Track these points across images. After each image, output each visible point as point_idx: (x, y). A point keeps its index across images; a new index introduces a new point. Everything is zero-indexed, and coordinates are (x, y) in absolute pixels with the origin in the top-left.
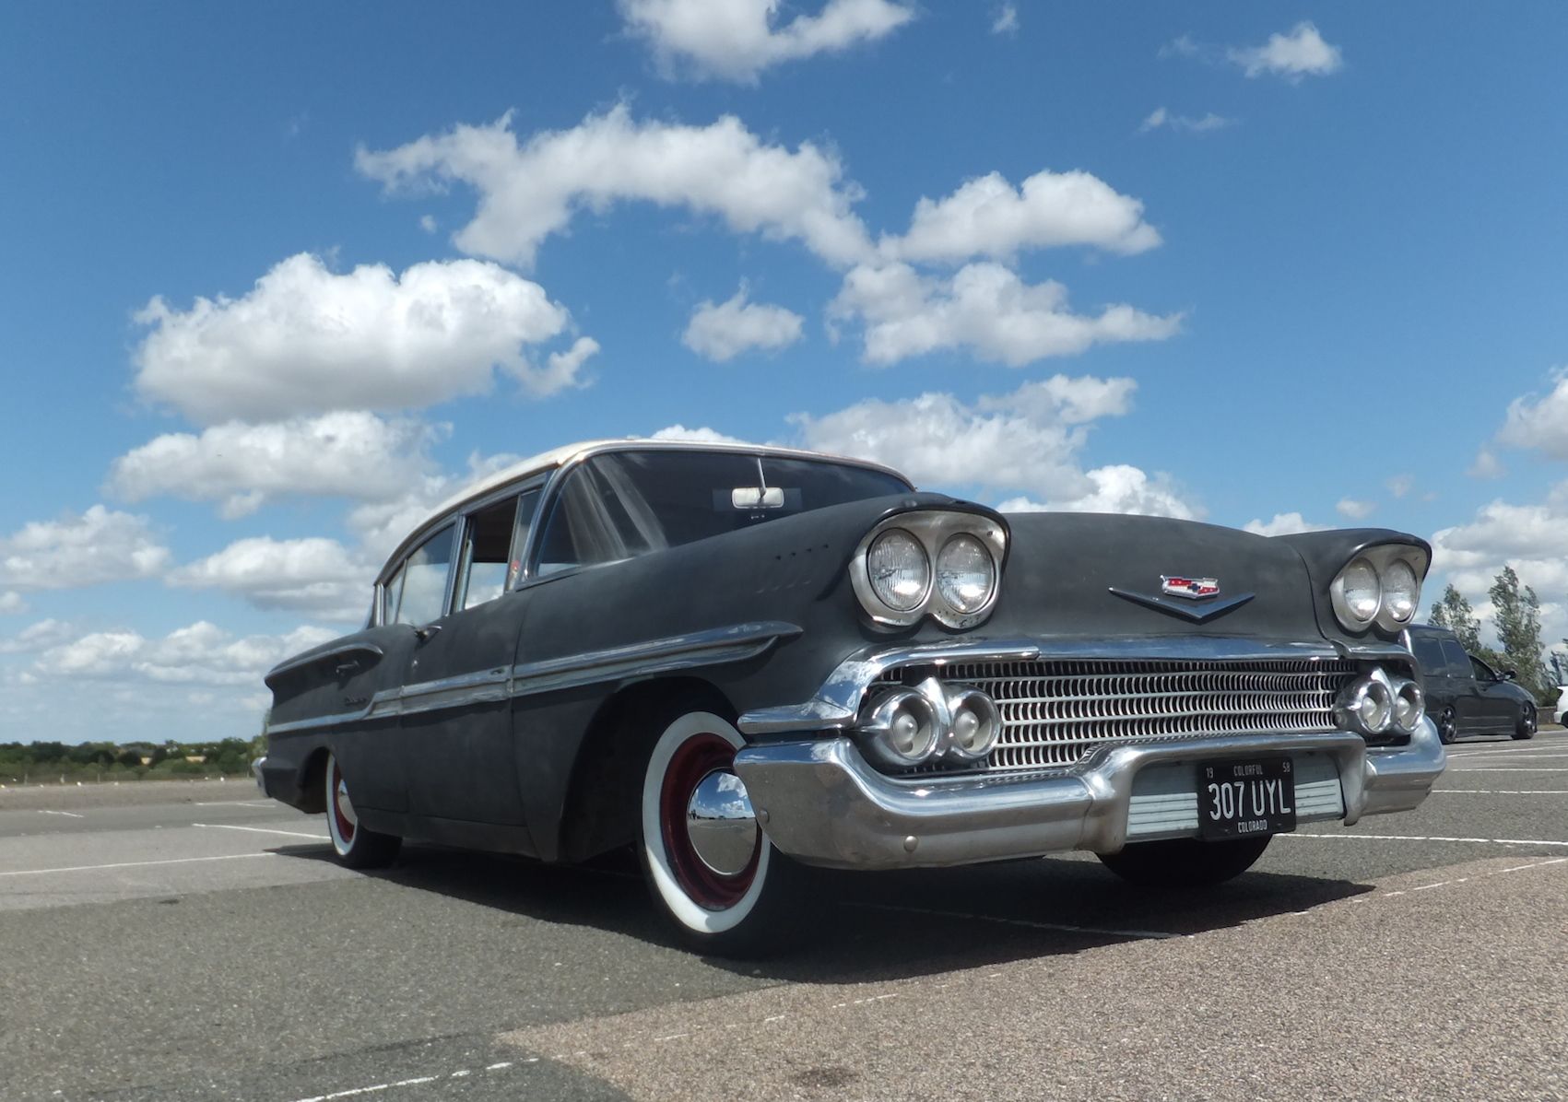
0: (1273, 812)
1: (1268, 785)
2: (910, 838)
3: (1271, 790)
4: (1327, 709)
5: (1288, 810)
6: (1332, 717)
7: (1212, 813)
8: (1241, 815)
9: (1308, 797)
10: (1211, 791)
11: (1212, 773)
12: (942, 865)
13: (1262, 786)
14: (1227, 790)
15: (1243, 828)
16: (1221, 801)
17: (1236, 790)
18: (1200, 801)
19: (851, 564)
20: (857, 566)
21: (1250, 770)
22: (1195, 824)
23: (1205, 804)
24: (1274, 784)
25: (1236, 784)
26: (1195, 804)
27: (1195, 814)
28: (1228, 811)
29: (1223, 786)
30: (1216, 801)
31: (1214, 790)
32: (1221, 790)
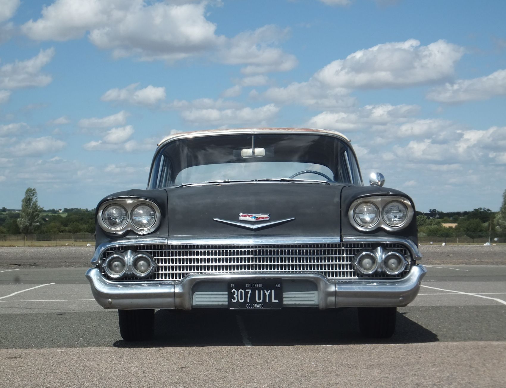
0: (267, 301)
1: (266, 291)
2: (110, 300)
3: (267, 294)
4: (349, 263)
5: (278, 301)
6: (351, 266)
7: (232, 299)
8: (248, 301)
10: (232, 292)
11: (234, 286)
12: (124, 309)
13: (262, 292)
14: (241, 292)
15: (248, 306)
16: (237, 296)
17: (246, 294)
20: (99, 216)
21: (256, 285)
22: (227, 303)
23: (231, 296)
24: (269, 291)
25: (247, 290)
26: (227, 296)
27: (227, 300)
28: (241, 299)
29: (240, 290)
30: (235, 296)
31: (234, 292)
32: (238, 292)
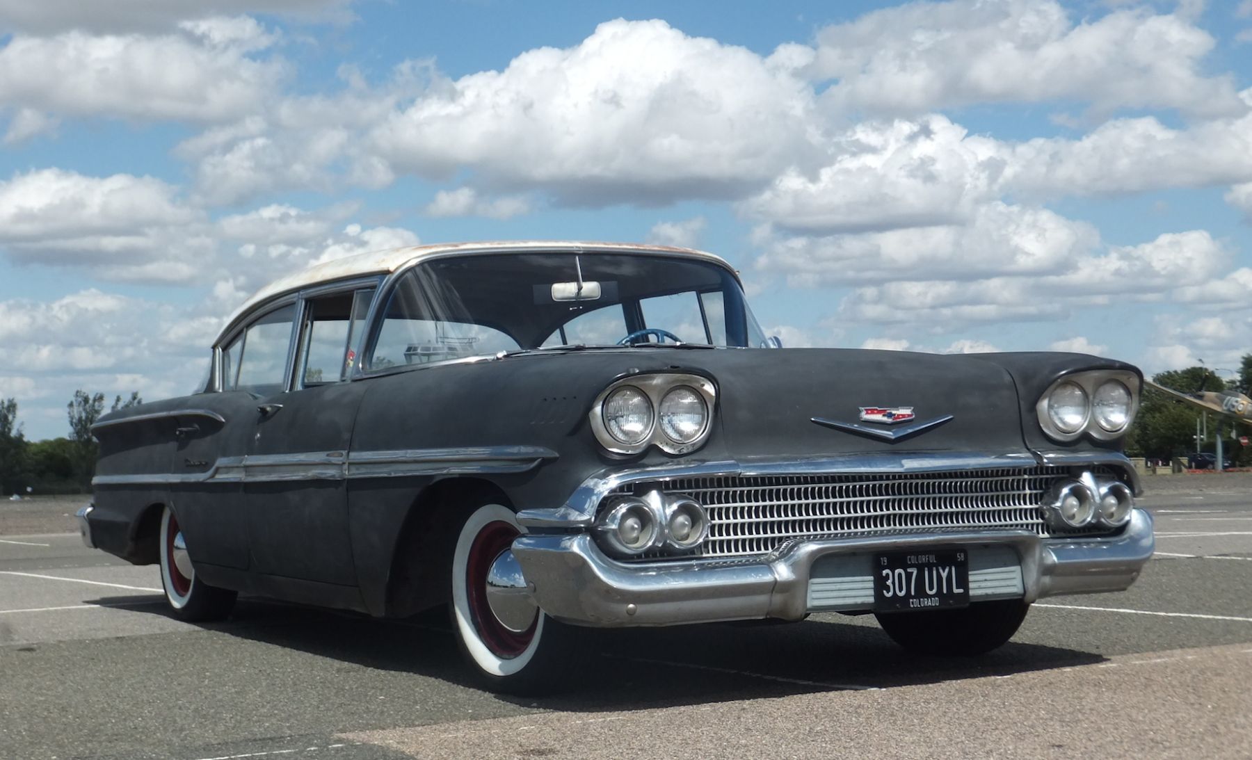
0: (945, 591)
1: (941, 571)
2: (631, 606)
3: (944, 575)
4: (1034, 506)
5: (961, 591)
7: (885, 591)
8: (913, 593)
9: (986, 580)
10: (884, 575)
11: (886, 561)
12: (656, 625)
13: (935, 573)
14: (900, 575)
15: (914, 603)
16: (893, 583)
17: (909, 576)
18: (875, 582)
19: (590, 414)
20: (594, 414)
21: (923, 559)
22: (872, 600)
23: (880, 584)
24: (947, 570)
25: (909, 570)
26: (871, 585)
27: (872, 592)
28: (901, 591)
29: (897, 571)
30: (889, 582)
31: (888, 575)
32: (894, 576)
